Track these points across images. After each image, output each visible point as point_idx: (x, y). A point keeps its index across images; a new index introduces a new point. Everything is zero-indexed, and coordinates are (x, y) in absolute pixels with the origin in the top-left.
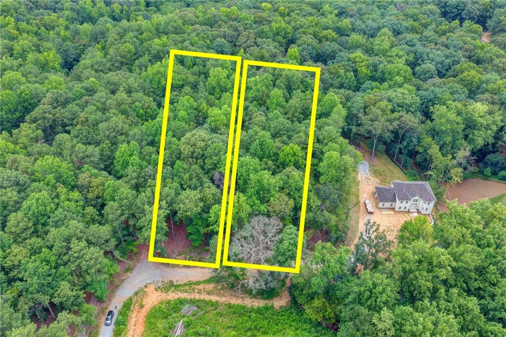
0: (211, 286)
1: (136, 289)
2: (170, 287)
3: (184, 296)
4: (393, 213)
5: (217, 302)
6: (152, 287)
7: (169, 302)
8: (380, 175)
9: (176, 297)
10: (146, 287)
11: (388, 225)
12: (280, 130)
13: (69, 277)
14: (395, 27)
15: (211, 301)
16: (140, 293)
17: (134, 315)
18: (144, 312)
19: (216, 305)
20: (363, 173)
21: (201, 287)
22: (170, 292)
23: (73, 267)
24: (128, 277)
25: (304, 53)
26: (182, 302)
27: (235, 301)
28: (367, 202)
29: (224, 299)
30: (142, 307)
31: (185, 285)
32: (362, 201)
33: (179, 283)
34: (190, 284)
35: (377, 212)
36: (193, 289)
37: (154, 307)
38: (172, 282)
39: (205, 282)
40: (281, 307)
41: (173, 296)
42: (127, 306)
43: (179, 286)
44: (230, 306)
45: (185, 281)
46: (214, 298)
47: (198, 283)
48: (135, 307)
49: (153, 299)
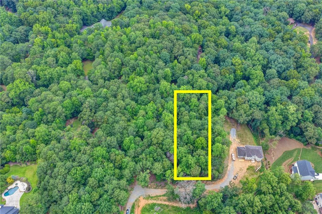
0: (165, 198)
1: (135, 199)
2: (149, 197)
3: (155, 202)
4: (244, 160)
5: (168, 205)
6: (142, 198)
7: (149, 205)
8: (241, 137)
9: (152, 202)
10: (139, 197)
11: (241, 167)
12: (196, 127)
13: (114, 203)
14: (260, 32)
15: (166, 204)
16: (137, 200)
17: (136, 211)
18: (140, 209)
19: (167, 206)
20: (232, 136)
21: (161, 198)
22: (149, 200)
23: (115, 199)
24: (132, 193)
25: (209, 60)
26: (154, 205)
27: (175, 205)
28: (233, 154)
29: (171, 204)
30: (139, 206)
31: (155, 197)
32: (230, 154)
33: (152, 196)
34: (157, 196)
35: (237, 159)
36: (158, 199)
37: (144, 207)
38: (149, 195)
39: (163, 196)
40: (193, 207)
41: (150, 202)
42: (133, 207)
43: (153, 197)
44: (173, 207)
45: (155, 195)
46: (167, 203)
47: (160, 196)
48: (136, 207)
49: (143, 203)
